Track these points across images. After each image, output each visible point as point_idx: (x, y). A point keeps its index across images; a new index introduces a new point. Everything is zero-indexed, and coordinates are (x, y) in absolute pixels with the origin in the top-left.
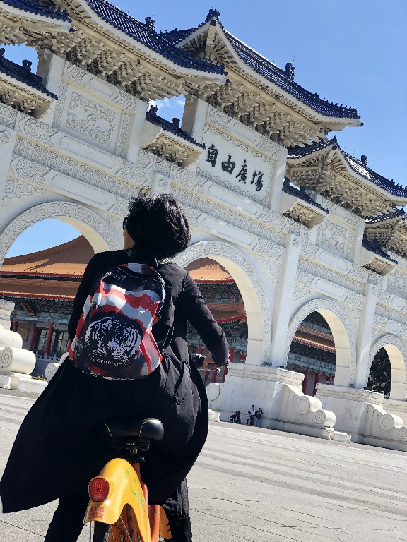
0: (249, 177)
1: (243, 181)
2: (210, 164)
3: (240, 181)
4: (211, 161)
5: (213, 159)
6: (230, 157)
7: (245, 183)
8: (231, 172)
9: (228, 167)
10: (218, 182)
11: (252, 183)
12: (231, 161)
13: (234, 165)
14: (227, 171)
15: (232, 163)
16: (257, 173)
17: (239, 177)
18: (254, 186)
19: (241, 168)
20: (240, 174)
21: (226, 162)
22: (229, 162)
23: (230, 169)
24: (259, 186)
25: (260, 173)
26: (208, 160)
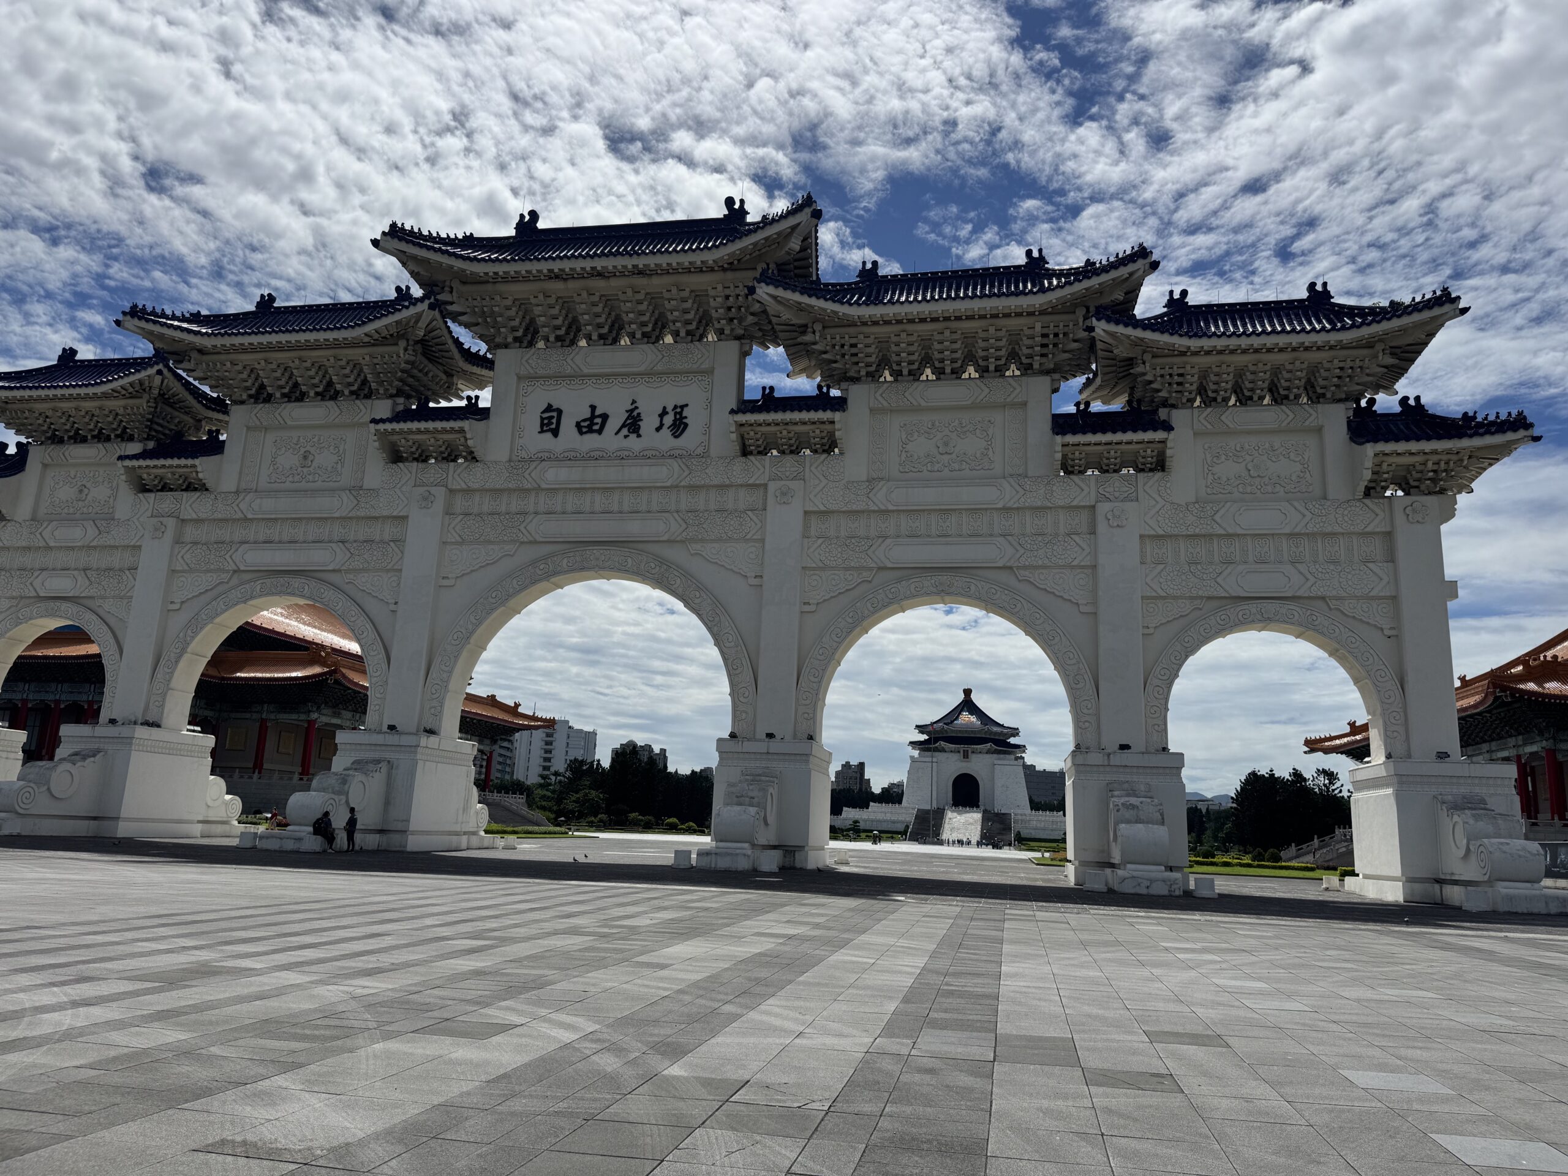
0: (648, 423)
1: (633, 436)
2: (549, 435)
3: (626, 437)
4: (551, 430)
5: (553, 426)
6: (593, 408)
7: (639, 436)
8: (600, 432)
9: (593, 423)
10: (570, 458)
11: (658, 429)
12: (598, 412)
13: (605, 417)
14: (590, 430)
15: (599, 416)
16: (669, 409)
17: (625, 431)
18: (666, 432)
19: (627, 415)
20: (623, 426)
21: (584, 420)
22: (593, 416)
23: (596, 427)
24: (679, 426)
25: (676, 407)
26: (542, 431)
